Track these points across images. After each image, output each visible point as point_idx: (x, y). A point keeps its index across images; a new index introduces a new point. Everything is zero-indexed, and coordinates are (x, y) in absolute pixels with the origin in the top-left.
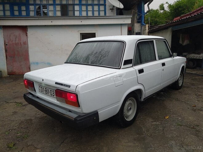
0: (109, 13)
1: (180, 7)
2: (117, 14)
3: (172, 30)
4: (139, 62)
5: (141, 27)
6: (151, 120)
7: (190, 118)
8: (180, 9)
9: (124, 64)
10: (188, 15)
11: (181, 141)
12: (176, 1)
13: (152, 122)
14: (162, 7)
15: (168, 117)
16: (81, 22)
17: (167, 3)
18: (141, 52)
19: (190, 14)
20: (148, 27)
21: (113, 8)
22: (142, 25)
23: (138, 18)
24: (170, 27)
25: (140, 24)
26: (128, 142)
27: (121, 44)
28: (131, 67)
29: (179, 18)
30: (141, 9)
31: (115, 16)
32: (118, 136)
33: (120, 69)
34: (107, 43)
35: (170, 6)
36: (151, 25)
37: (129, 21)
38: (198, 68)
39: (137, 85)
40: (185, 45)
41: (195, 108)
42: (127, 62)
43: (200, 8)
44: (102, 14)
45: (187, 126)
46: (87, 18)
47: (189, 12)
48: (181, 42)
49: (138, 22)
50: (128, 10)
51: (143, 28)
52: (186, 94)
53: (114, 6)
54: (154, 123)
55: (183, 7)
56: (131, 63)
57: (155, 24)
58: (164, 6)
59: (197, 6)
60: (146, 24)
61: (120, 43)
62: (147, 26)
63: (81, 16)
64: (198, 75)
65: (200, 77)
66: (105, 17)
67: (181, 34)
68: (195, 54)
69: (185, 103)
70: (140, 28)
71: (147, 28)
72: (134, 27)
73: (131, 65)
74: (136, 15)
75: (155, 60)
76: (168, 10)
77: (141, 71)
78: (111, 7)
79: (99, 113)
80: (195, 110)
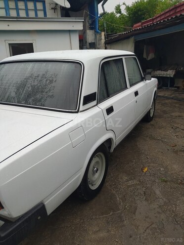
0: (50, 14)
1: (140, 10)
2: (62, 16)
3: (135, 40)
4: (105, 95)
5: (96, 35)
6: (125, 178)
7: (175, 166)
8: (139, 13)
9: (85, 103)
10: (150, 21)
11: (173, 211)
12: (134, 2)
13: (127, 181)
14: (118, 9)
15: (146, 169)
16: (8, 25)
17: (124, 4)
18: (107, 78)
19: (153, 20)
20: (105, 35)
21: (55, 7)
22: (96, 33)
23: (90, 22)
24: (132, 36)
25: (93, 31)
26: (99, 230)
27: (75, 67)
28: (95, 106)
29: (140, 24)
30: (93, 10)
31: (60, 18)
32: (82, 221)
33: (77, 112)
34: (50, 64)
35: (128, 8)
36: (107, 33)
37: (80, 27)
38: (165, 88)
39: (105, 134)
40: (150, 60)
41: (176, 148)
42: (89, 99)
43: (164, 12)
44: (41, 14)
45: (173, 181)
46: (18, 19)
47: (150, 17)
48: (145, 56)
49: (91, 29)
50: (77, 11)
51: (98, 36)
52: (160, 128)
53: (57, 4)
54: (130, 182)
55: (143, 10)
56: (95, 100)
57: (112, 32)
58: (121, 8)
59: (160, 10)
60: (101, 31)
61: (74, 65)
62: (103, 34)
63: (8, 16)
64: (167, 98)
65: (170, 101)
66: (45, 19)
67: (145, 46)
68: (161, 70)
69: (162, 141)
70: (93, 37)
71: (103, 37)
72: (86, 35)
73: (94, 103)
74: (87, 19)
75: (126, 88)
76: (126, 14)
77: (110, 110)
78: (53, 6)
79: (45, 204)
80: (176, 152)
